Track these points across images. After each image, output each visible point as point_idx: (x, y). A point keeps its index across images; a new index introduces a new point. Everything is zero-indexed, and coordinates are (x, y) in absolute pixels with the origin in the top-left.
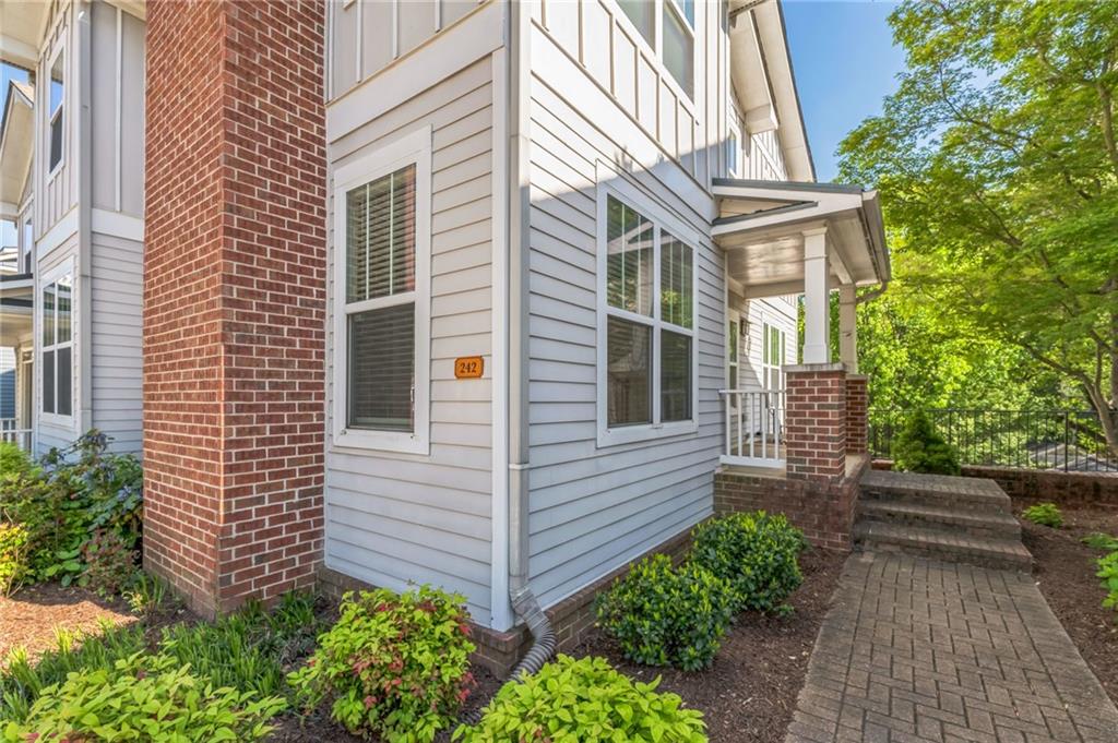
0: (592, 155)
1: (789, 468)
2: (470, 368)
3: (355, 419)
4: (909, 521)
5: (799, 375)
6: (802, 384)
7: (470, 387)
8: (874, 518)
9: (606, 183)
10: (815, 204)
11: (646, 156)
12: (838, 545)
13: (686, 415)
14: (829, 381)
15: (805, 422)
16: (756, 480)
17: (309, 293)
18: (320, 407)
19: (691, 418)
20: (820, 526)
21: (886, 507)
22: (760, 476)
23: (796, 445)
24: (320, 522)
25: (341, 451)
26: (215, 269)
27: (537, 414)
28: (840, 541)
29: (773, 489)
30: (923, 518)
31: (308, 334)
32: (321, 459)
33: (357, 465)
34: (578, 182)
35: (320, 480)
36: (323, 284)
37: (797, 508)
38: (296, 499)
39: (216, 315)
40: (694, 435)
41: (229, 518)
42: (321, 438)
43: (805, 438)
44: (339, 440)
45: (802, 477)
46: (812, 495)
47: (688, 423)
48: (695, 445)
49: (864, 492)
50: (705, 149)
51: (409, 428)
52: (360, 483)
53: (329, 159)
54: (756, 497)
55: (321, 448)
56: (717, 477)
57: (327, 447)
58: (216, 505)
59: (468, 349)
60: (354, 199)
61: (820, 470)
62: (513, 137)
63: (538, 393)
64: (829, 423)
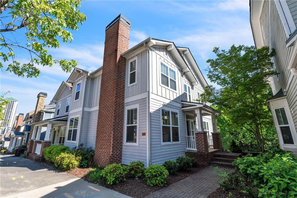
0: (159, 105)
1: (197, 150)
2: (144, 134)
3: (127, 141)
4: (220, 160)
5: (197, 133)
6: (198, 135)
7: (144, 137)
8: (214, 160)
9: (161, 108)
10: (196, 106)
11: (168, 101)
12: (206, 164)
13: (178, 140)
14: (202, 134)
15: (199, 142)
16: (192, 153)
17: (122, 123)
18: (122, 139)
19: (179, 141)
20: (203, 161)
21: (216, 158)
22: (193, 152)
23: (198, 146)
24: (121, 157)
25: (125, 146)
26: (112, 121)
27: (152, 140)
28: (206, 163)
29: (195, 154)
30: (222, 160)
31: (121, 129)
32: (122, 147)
33: (128, 148)
34: (157, 109)
35: (122, 150)
36: (123, 122)
37: (199, 158)
38: (119, 153)
39: (112, 127)
40: (180, 144)
41: (112, 155)
42: (122, 144)
43: (199, 144)
44: (125, 144)
45: (200, 152)
46: (201, 155)
47: (178, 142)
48: (180, 146)
49: (214, 155)
50: (179, 96)
51: (136, 142)
52: (128, 150)
53: (125, 105)
54: (192, 156)
55: (122, 145)
56: (186, 152)
57: (123, 145)
58: (110, 153)
59: (144, 132)
60: (128, 111)
61: (202, 150)
62: (149, 107)
63: (152, 137)
64: (203, 142)
